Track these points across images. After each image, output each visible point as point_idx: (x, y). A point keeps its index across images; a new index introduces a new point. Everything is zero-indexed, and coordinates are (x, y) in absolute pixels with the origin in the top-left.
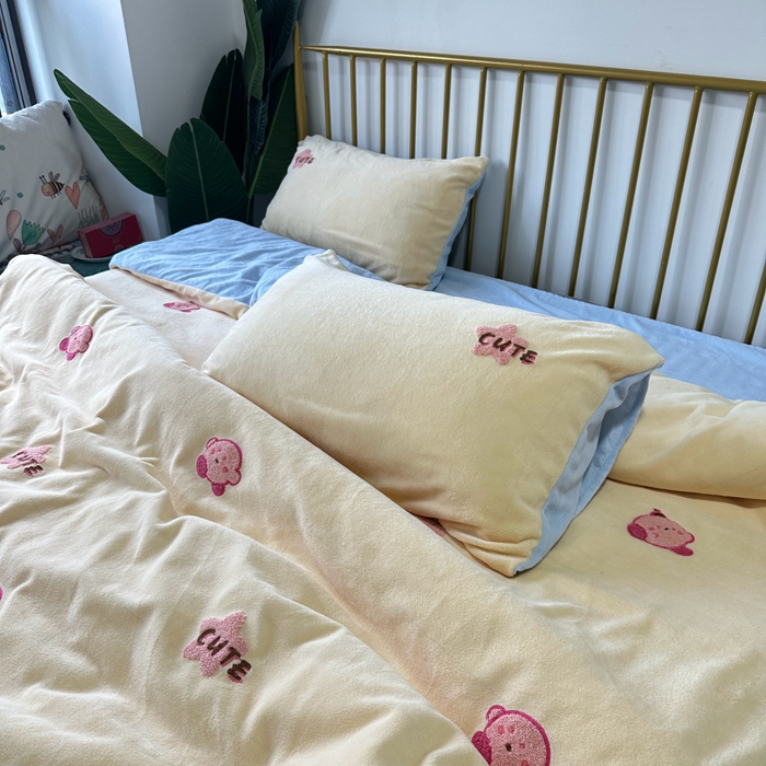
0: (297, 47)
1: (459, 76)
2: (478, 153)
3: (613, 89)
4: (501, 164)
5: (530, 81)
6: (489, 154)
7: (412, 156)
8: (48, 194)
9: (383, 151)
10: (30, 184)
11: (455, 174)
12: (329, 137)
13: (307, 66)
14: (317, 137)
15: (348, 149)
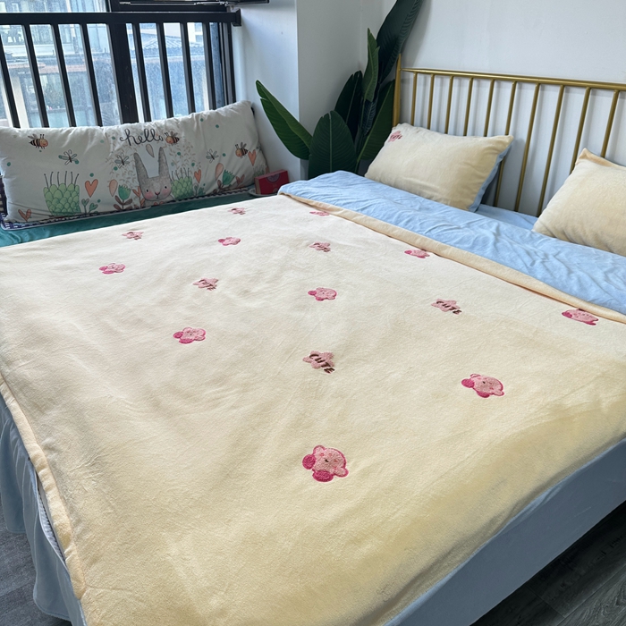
0: (398, 70)
1: (499, 87)
2: (507, 134)
3: (594, 94)
4: (522, 141)
5: (543, 90)
6: (515, 134)
7: (465, 135)
8: (239, 155)
9: (446, 132)
10: (230, 149)
11: (491, 145)
12: (413, 124)
13: (403, 81)
14: (405, 124)
15: (424, 130)
